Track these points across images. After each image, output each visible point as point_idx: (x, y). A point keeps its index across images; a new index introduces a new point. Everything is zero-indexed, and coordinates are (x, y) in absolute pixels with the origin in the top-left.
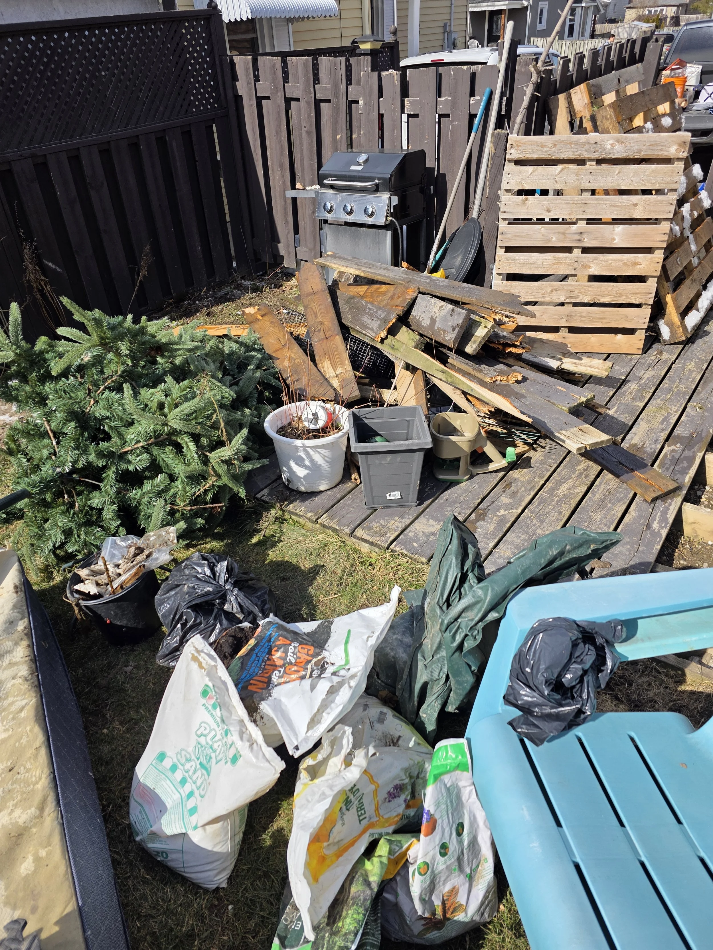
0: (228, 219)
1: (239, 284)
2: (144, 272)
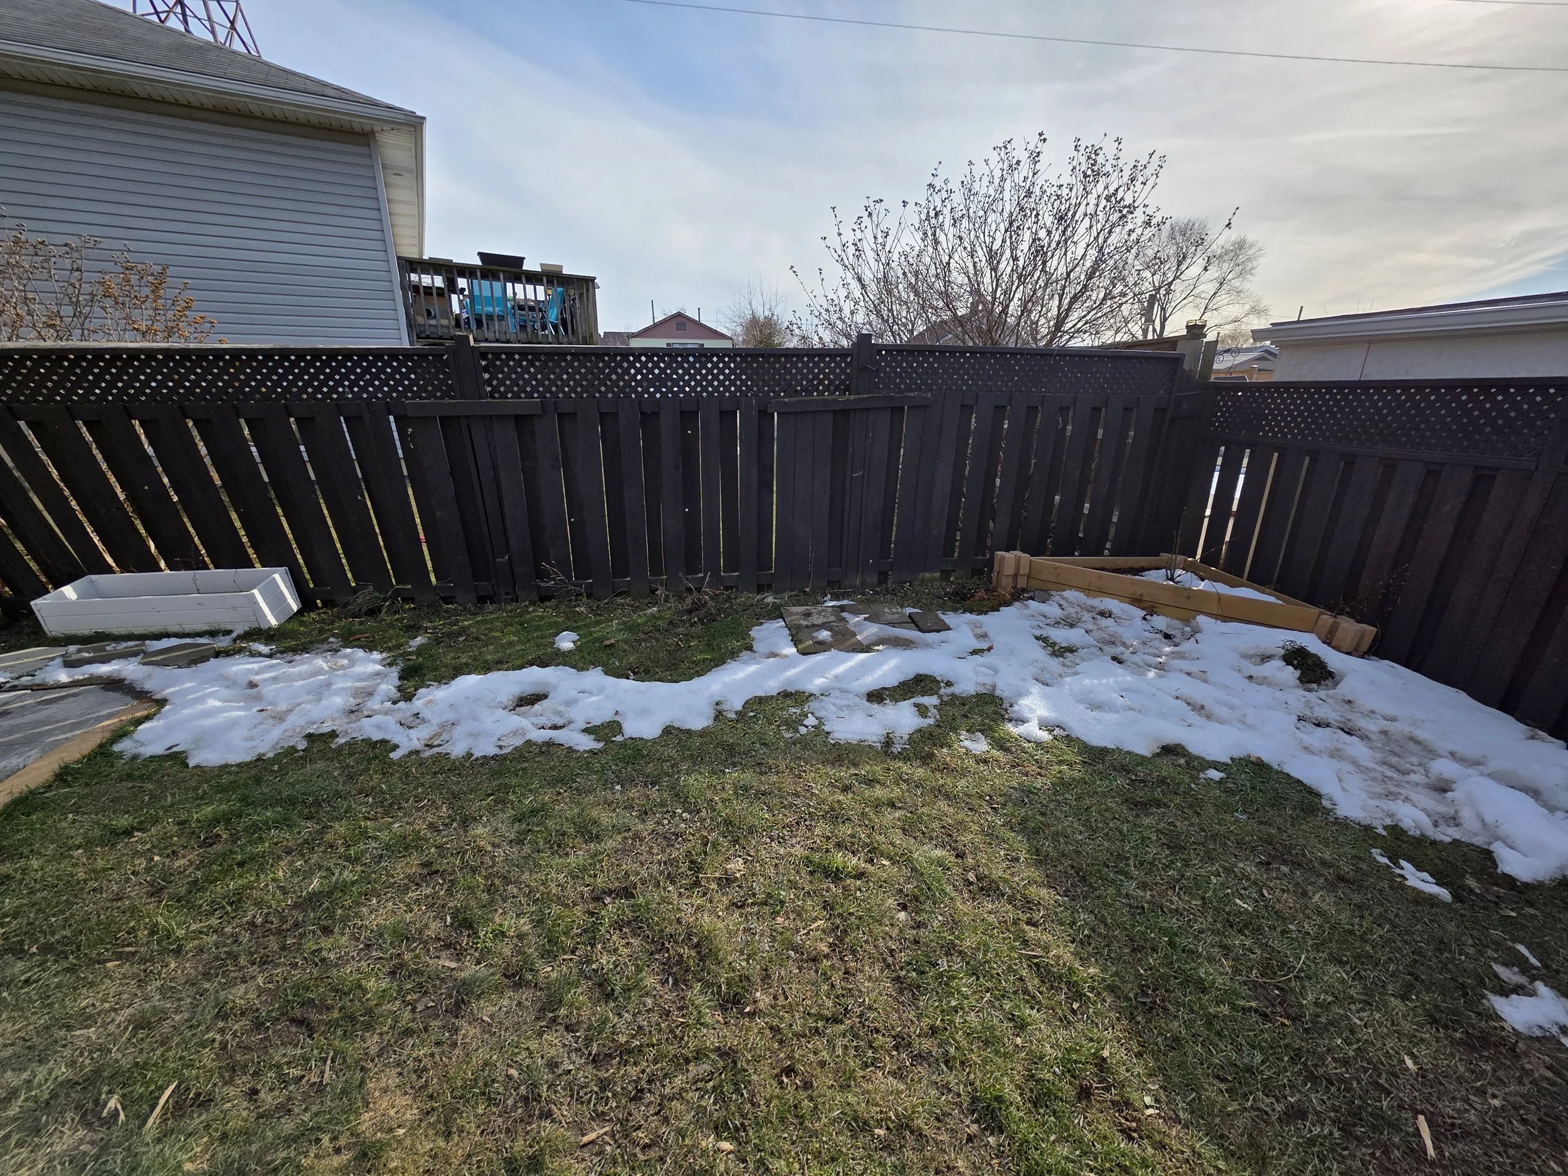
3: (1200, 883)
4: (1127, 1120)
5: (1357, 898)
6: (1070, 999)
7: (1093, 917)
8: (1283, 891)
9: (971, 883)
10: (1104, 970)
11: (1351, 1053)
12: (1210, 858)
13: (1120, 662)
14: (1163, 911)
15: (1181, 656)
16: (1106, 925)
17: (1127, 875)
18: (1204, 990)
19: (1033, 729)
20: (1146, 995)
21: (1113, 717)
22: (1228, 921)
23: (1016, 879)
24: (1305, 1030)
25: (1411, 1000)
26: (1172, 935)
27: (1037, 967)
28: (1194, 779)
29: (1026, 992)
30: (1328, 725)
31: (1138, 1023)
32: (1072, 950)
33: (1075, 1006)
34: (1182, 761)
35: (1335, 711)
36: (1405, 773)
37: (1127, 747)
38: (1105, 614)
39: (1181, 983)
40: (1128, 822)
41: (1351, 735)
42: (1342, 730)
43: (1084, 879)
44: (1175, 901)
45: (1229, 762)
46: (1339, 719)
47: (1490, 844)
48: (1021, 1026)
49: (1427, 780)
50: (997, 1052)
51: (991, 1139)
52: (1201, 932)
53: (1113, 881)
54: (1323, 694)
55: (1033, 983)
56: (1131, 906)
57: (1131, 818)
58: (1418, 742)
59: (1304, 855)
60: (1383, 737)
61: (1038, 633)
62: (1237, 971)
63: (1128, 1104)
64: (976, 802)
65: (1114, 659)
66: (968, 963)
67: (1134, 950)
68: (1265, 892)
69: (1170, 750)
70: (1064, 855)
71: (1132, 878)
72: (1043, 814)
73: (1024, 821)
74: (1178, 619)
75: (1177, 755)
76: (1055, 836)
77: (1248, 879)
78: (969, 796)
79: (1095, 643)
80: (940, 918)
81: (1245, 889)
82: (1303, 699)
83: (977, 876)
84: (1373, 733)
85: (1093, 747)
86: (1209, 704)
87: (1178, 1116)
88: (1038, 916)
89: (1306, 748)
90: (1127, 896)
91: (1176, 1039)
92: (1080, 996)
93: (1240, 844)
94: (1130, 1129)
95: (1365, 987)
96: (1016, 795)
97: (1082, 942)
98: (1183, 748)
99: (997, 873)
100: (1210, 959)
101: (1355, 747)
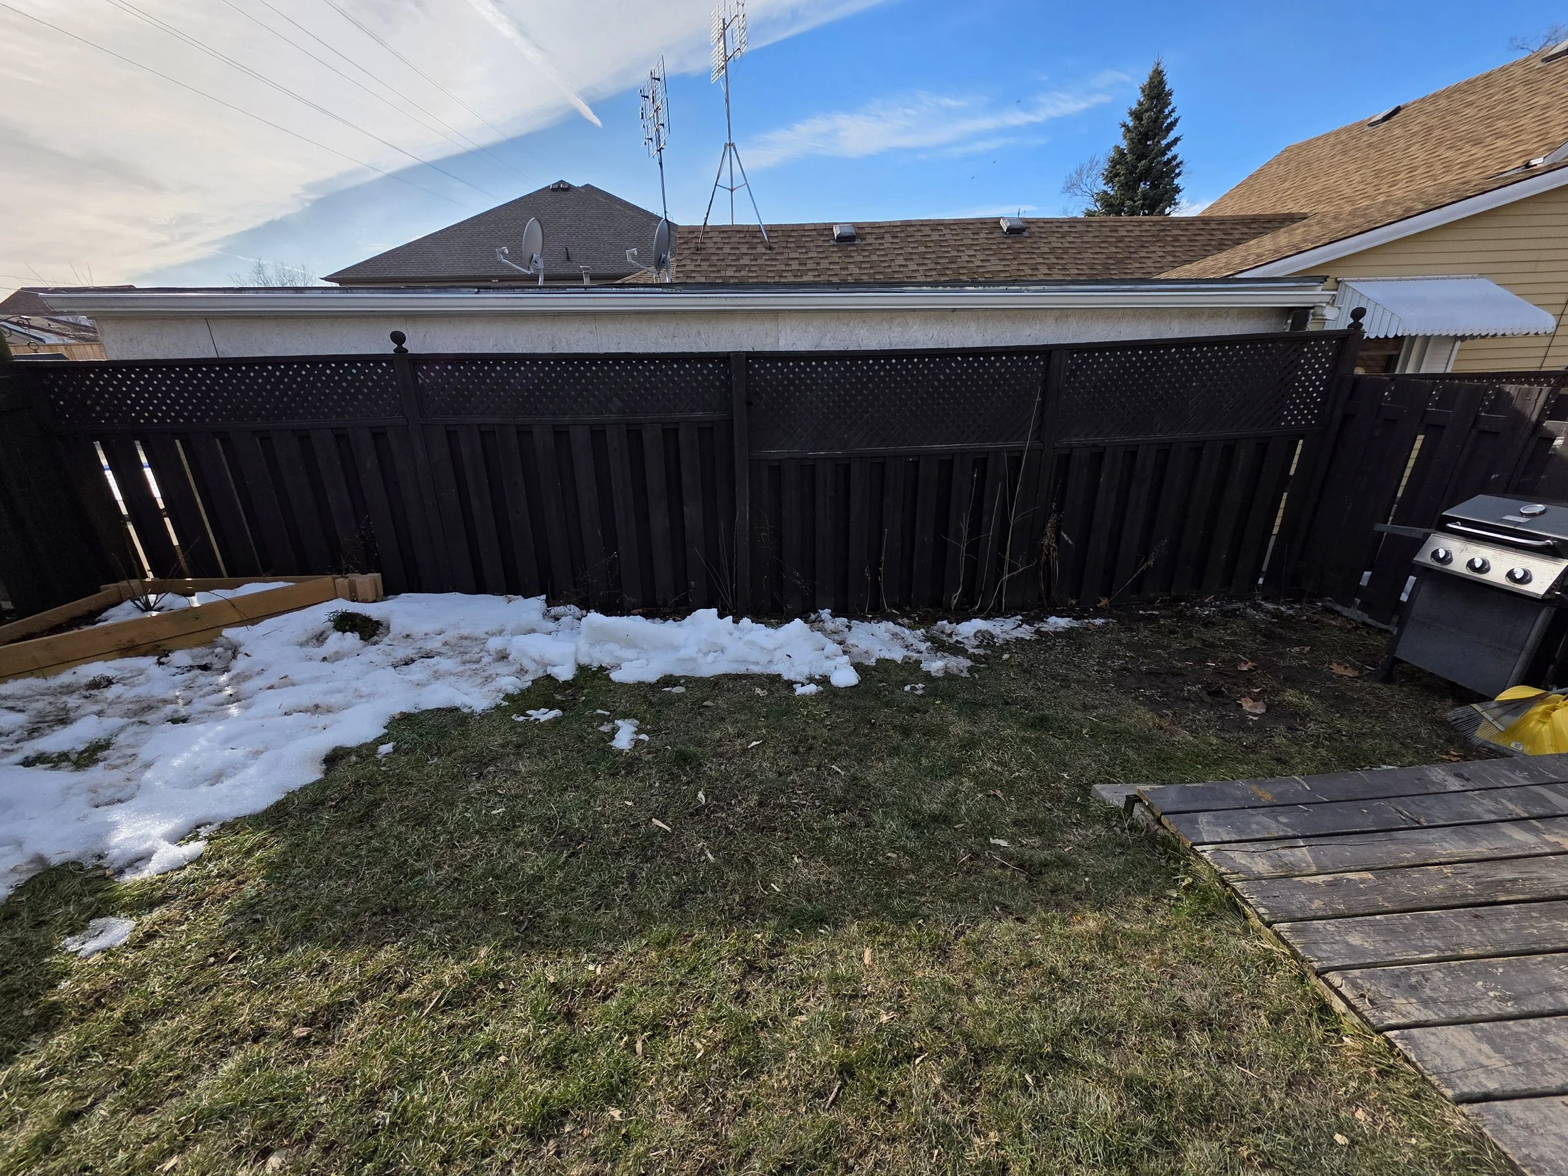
0: (1275, 531)
1: (1256, 604)
2: (1151, 563)
3: (464, 825)
4: (598, 992)
5: (534, 750)
6: (494, 989)
7: (436, 925)
8: (505, 781)
9: (309, 1036)
10: (488, 944)
11: (614, 825)
12: (451, 805)
13: (184, 720)
14: (467, 866)
15: (241, 678)
16: (451, 917)
17: (420, 872)
18: (541, 879)
19: (168, 854)
20: (523, 922)
21: (252, 771)
22: (503, 829)
23: (346, 977)
24: (591, 838)
25: (600, 776)
26: (490, 872)
27: (449, 1005)
28: (378, 763)
29: (464, 1028)
30: (413, 661)
31: (539, 941)
32: (453, 961)
33: (501, 986)
34: (354, 758)
35: (406, 648)
36: (478, 661)
37: (295, 784)
38: (97, 684)
39: (528, 892)
40: (371, 838)
41: (433, 657)
42: (423, 657)
43: (396, 911)
44: (465, 852)
45: (386, 731)
46: (415, 651)
47: (546, 671)
48: (492, 1049)
49: (492, 657)
50: (501, 1090)
51: (567, 1129)
52: (500, 851)
53: (417, 887)
54: (386, 640)
55: (461, 1017)
56: (448, 887)
57: (371, 834)
58: (466, 638)
59: (491, 751)
60: (447, 647)
61: (18, 757)
62: (538, 849)
63: (589, 985)
64: (203, 978)
65: (174, 721)
66: (400, 1083)
67: (484, 909)
68: (499, 791)
69: (334, 759)
70: (355, 916)
71: (425, 870)
72: (294, 908)
73: (286, 931)
74: (197, 645)
75: (343, 757)
76: (330, 911)
77: (484, 794)
78: (186, 982)
79: (125, 720)
80: (322, 1099)
81: (488, 802)
82: (380, 652)
83: (305, 1025)
84: (440, 648)
85: (266, 811)
86: (318, 700)
87: (608, 952)
88: (399, 979)
89: (418, 684)
90: (438, 883)
91: (562, 921)
92: (497, 976)
93: (454, 778)
94: (605, 993)
95: (584, 790)
96: (240, 924)
97: (453, 948)
98: (341, 748)
99: (324, 996)
100: (523, 859)
101: (442, 664)
